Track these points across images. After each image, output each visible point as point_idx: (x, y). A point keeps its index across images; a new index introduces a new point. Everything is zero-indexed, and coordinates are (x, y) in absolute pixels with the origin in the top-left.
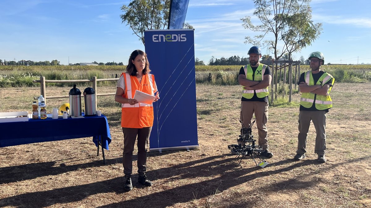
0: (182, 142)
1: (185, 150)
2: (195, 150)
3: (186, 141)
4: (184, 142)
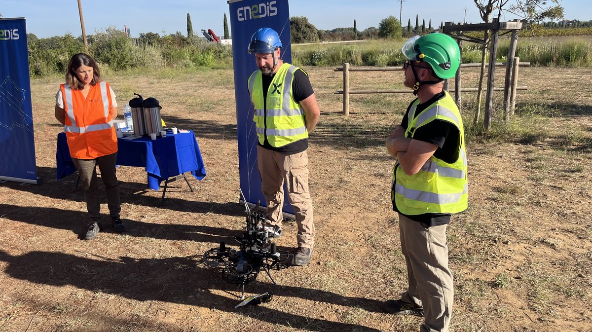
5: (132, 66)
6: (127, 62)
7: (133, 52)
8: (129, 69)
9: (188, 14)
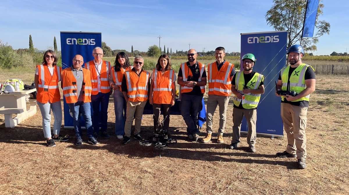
0: (268, 130)
1: (270, 137)
2: (279, 139)
3: (272, 130)
4: (270, 130)
5: (14, 66)
6: (11, 63)
7: (14, 57)
8: (13, 68)
9: (30, 36)
